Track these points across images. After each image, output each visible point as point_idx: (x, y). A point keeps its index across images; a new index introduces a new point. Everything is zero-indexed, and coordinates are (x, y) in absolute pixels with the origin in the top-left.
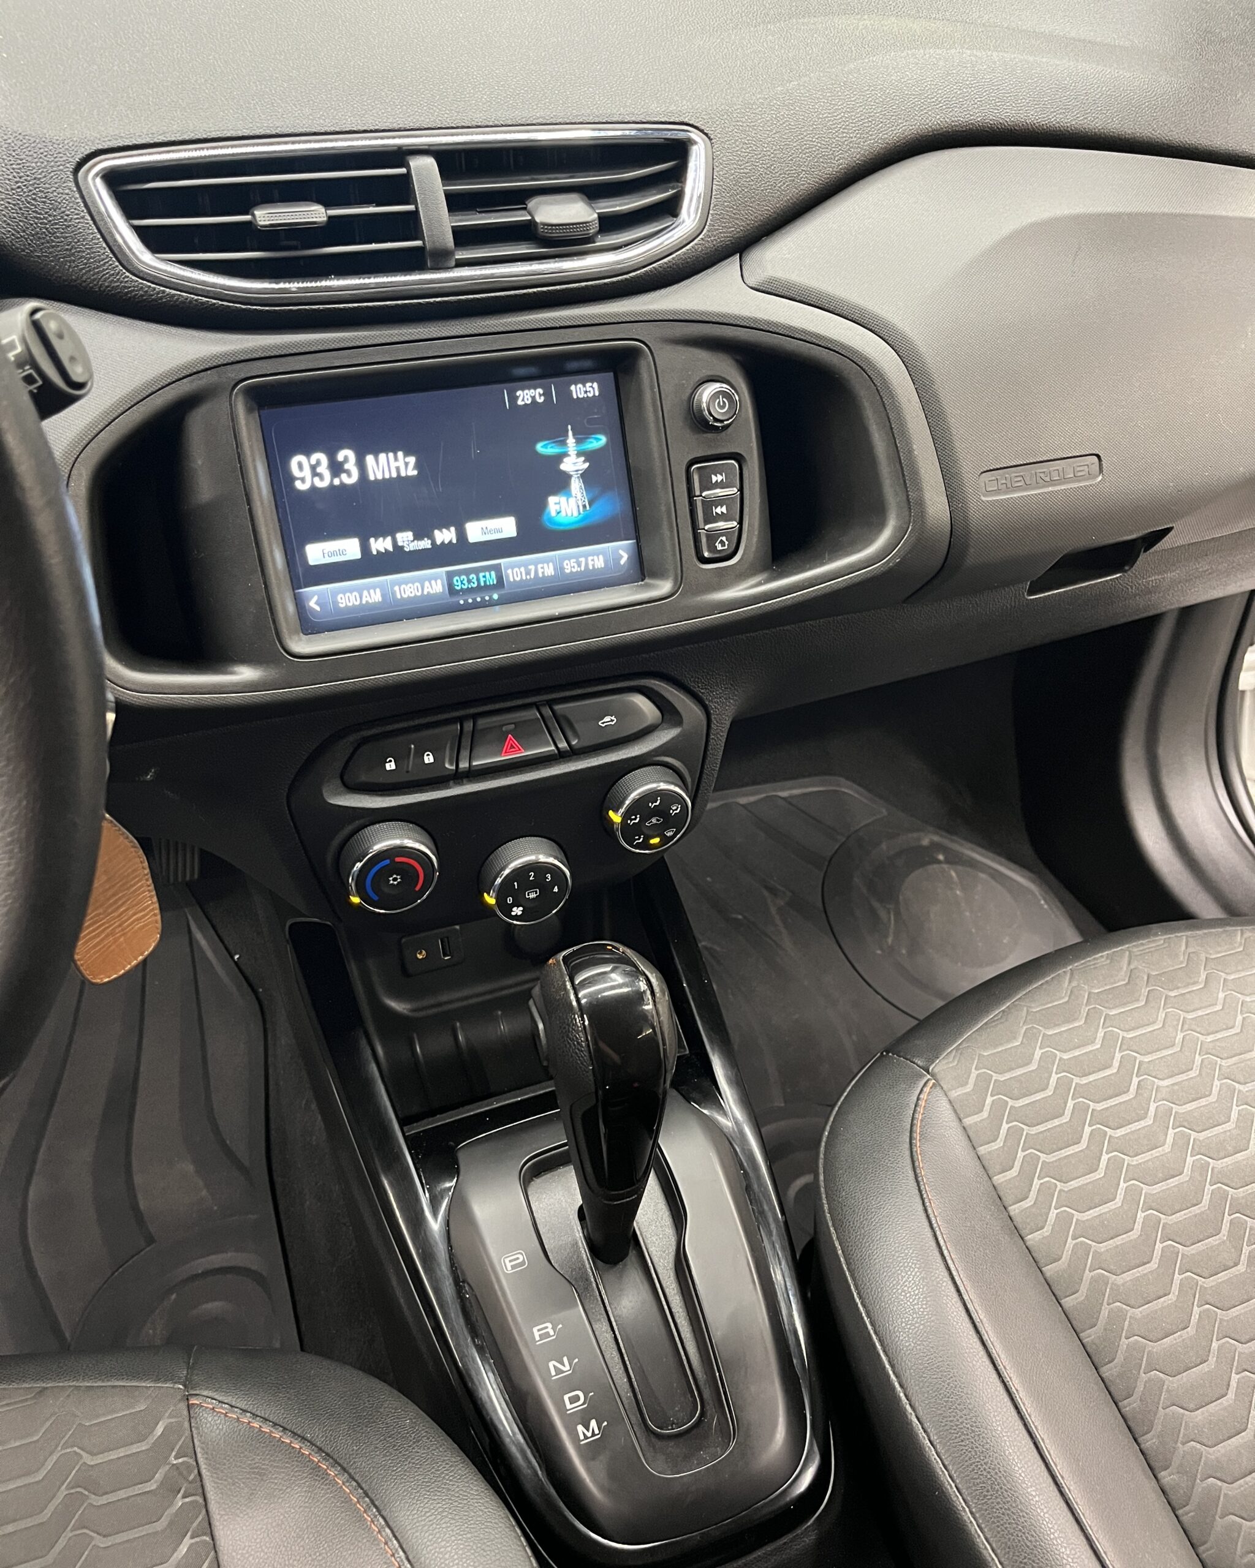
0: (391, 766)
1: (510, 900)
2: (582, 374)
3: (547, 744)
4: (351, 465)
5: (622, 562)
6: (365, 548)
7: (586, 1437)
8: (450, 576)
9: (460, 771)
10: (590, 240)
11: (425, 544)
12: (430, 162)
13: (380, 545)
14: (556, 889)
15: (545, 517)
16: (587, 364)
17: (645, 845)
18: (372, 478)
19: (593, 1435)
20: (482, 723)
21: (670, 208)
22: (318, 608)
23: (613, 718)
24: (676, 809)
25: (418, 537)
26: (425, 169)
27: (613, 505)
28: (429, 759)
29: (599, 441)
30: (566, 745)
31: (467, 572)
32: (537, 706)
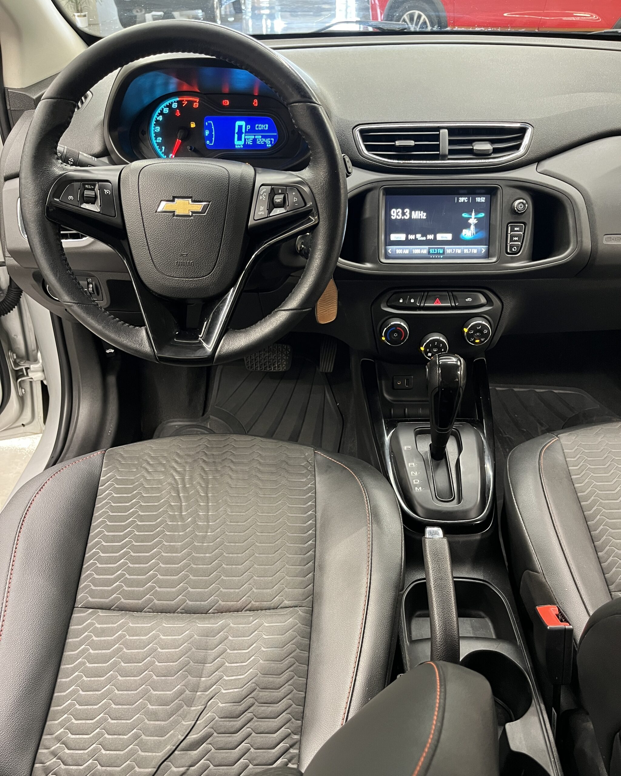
0: (401, 301)
1: (428, 350)
2: (480, 194)
3: (448, 303)
4: (408, 214)
5: (483, 252)
6: (407, 238)
7: (417, 490)
8: (429, 249)
9: (420, 306)
10: (490, 155)
11: (424, 238)
12: (446, 131)
13: (411, 237)
14: (443, 350)
15: (461, 236)
16: (483, 191)
17: (474, 342)
18: (413, 218)
19: (420, 490)
20: (430, 293)
21: (517, 147)
22: (390, 253)
23: (471, 299)
24: (486, 332)
25: (422, 236)
26: (444, 133)
27: (483, 235)
28: (412, 301)
29: (482, 215)
30: (454, 305)
31: (435, 248)
32: (448, 291)
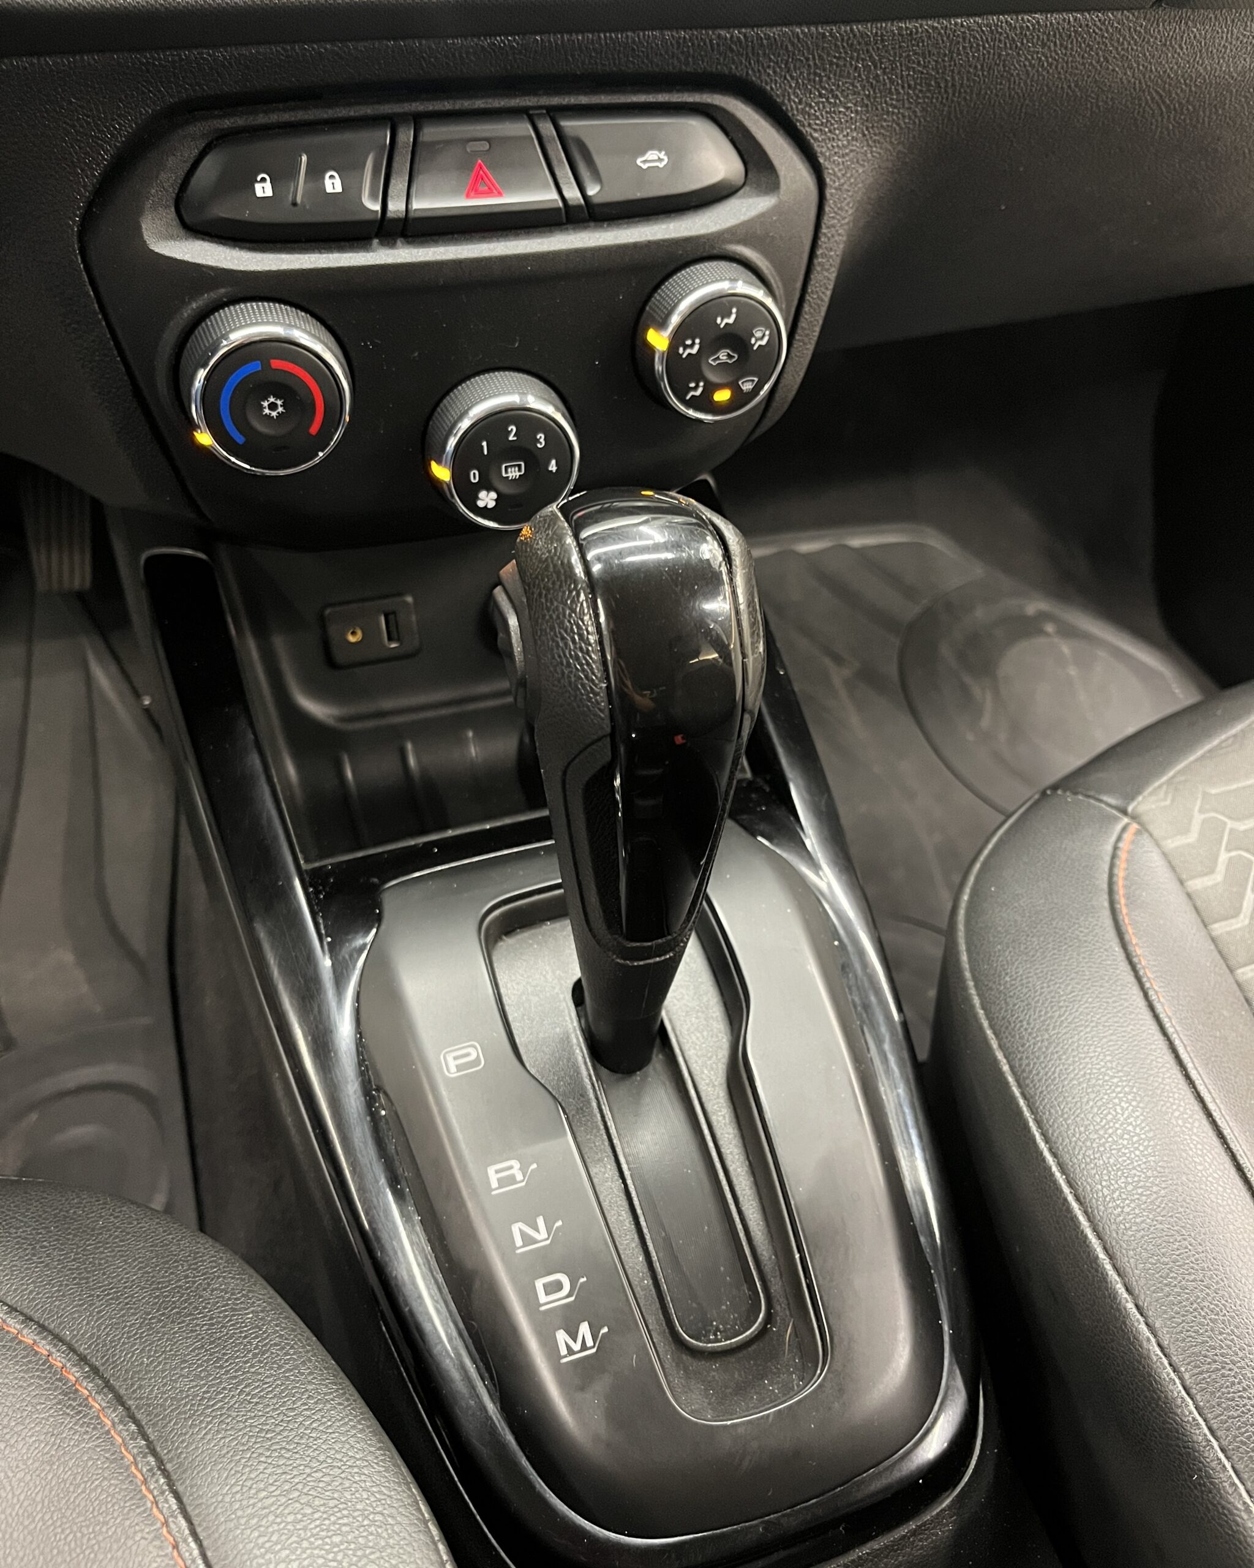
0: (264, 189)
1: (474, 476)
3: (546, 186)
7: (571, 1352)
9: (389, 215)
14: (553, 467)
17: (705, 403)
19: (584, 1347)
20: (431, 133)
23: (662, 155)
24: (760, 338)
28: (333, 184)
30: (579, 195)
32: (529, 115)
